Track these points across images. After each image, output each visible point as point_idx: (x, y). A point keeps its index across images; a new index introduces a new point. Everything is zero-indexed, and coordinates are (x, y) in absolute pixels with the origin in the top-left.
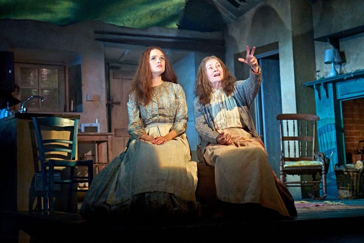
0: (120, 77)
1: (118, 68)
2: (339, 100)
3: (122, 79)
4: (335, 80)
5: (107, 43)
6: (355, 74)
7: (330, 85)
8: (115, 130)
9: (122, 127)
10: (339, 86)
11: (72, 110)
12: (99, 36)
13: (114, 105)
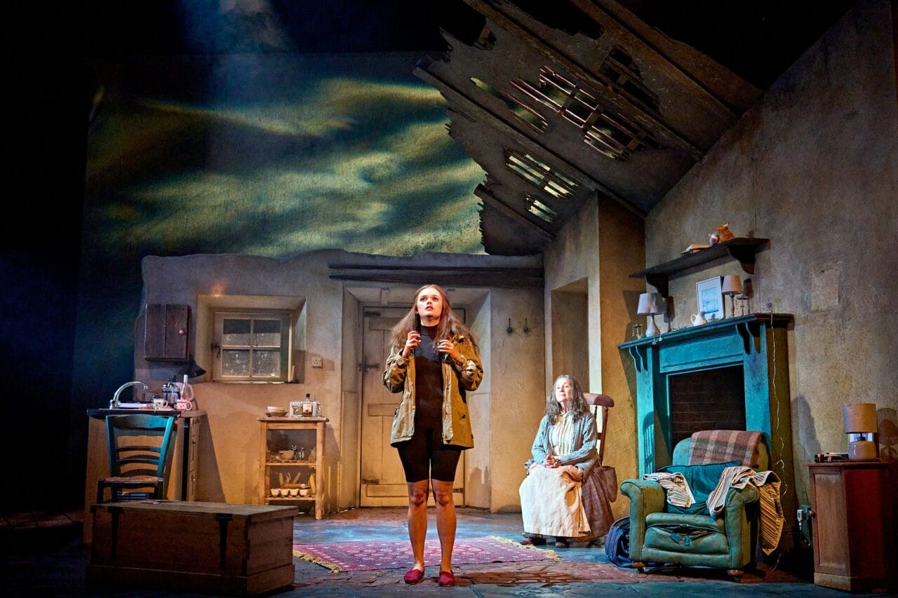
0: (379, 328)
1: (378, 314)
2: (665, 374)
3: (384, 330)
4: (646, 344)
5: (348, 282)
6: (665, 338)
7: (649, 351)
8: (369, 406)
9: (381, 401)
10: (663, 353)
11: (290, 378)
12: (335, 272)
13: (368, 369)
